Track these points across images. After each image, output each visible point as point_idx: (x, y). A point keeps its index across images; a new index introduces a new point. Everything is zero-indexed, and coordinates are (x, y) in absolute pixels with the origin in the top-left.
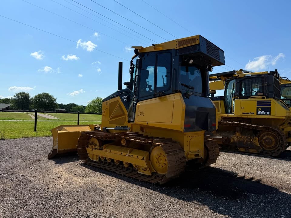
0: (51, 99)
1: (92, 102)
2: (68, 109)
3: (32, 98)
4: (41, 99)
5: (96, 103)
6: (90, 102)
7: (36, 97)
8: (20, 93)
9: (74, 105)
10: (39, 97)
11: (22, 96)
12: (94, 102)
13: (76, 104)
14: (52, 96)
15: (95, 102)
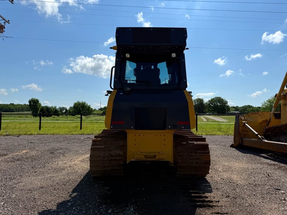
0: (223, 102)
1: (267, 102)
2: (242, 111)
3: (206, 103)
4: (214, 102)
5: (273, 102)
6: (264, 102)
7: (209, 101)
8: (197, 99)
9: (249, 107)
10: (212, 101)
11: (198, 101)
12: (269, 102)
13: (252, 106)
14: (224, 99)
15: (271, 102)
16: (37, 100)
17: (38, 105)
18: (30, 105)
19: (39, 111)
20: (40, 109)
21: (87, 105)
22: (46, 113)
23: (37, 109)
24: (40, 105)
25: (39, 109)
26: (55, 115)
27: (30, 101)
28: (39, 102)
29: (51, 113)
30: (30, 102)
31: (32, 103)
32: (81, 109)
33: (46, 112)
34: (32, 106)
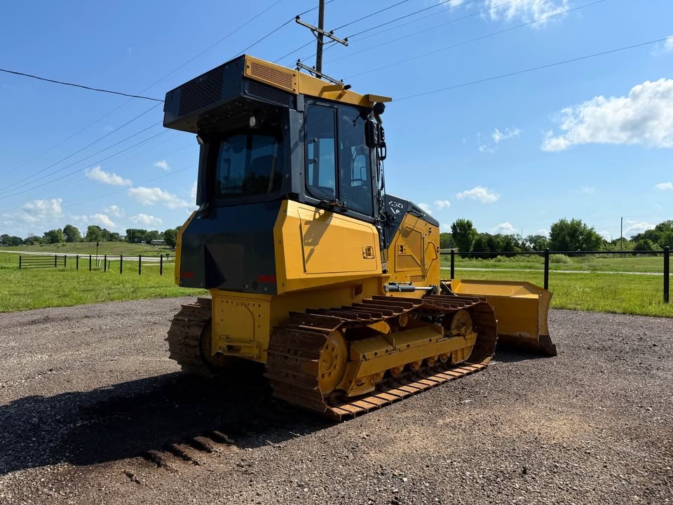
16: (468, 222)
17: (469, 234)
18: (455, 234)
19: (472, 247)
20: (474, 242)
21: (585, 228)
22: (486, 250)
23: (468, 243)
24: (474, 233)
25: (472, 241)
26: (502, 255)
27: (454, 225)
28: (473, 228)
29: (499, 251)
30: (454, 228)
31: (458, 230)
32: (567, 238)
33: (487, 248)
34: (458, 235)
